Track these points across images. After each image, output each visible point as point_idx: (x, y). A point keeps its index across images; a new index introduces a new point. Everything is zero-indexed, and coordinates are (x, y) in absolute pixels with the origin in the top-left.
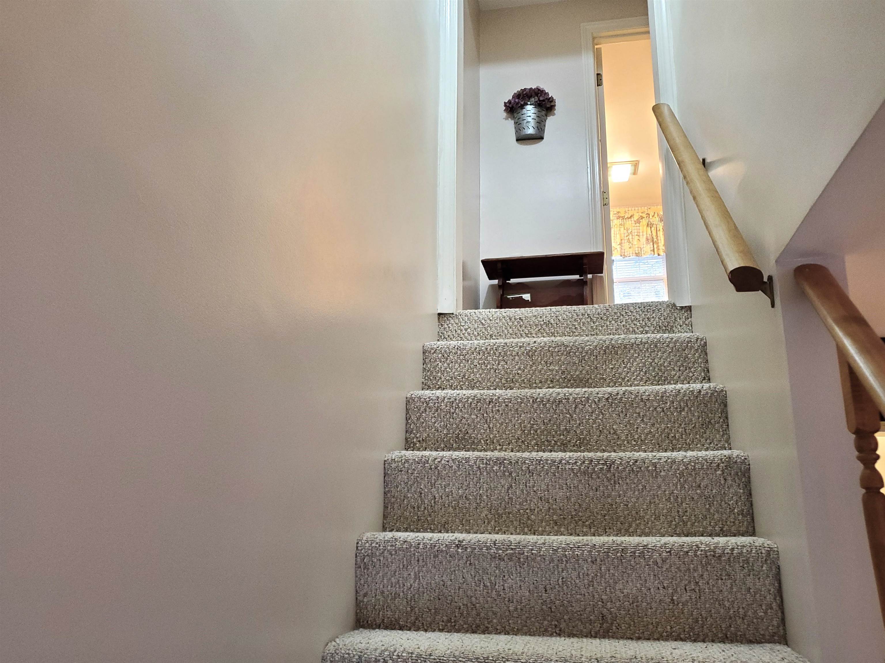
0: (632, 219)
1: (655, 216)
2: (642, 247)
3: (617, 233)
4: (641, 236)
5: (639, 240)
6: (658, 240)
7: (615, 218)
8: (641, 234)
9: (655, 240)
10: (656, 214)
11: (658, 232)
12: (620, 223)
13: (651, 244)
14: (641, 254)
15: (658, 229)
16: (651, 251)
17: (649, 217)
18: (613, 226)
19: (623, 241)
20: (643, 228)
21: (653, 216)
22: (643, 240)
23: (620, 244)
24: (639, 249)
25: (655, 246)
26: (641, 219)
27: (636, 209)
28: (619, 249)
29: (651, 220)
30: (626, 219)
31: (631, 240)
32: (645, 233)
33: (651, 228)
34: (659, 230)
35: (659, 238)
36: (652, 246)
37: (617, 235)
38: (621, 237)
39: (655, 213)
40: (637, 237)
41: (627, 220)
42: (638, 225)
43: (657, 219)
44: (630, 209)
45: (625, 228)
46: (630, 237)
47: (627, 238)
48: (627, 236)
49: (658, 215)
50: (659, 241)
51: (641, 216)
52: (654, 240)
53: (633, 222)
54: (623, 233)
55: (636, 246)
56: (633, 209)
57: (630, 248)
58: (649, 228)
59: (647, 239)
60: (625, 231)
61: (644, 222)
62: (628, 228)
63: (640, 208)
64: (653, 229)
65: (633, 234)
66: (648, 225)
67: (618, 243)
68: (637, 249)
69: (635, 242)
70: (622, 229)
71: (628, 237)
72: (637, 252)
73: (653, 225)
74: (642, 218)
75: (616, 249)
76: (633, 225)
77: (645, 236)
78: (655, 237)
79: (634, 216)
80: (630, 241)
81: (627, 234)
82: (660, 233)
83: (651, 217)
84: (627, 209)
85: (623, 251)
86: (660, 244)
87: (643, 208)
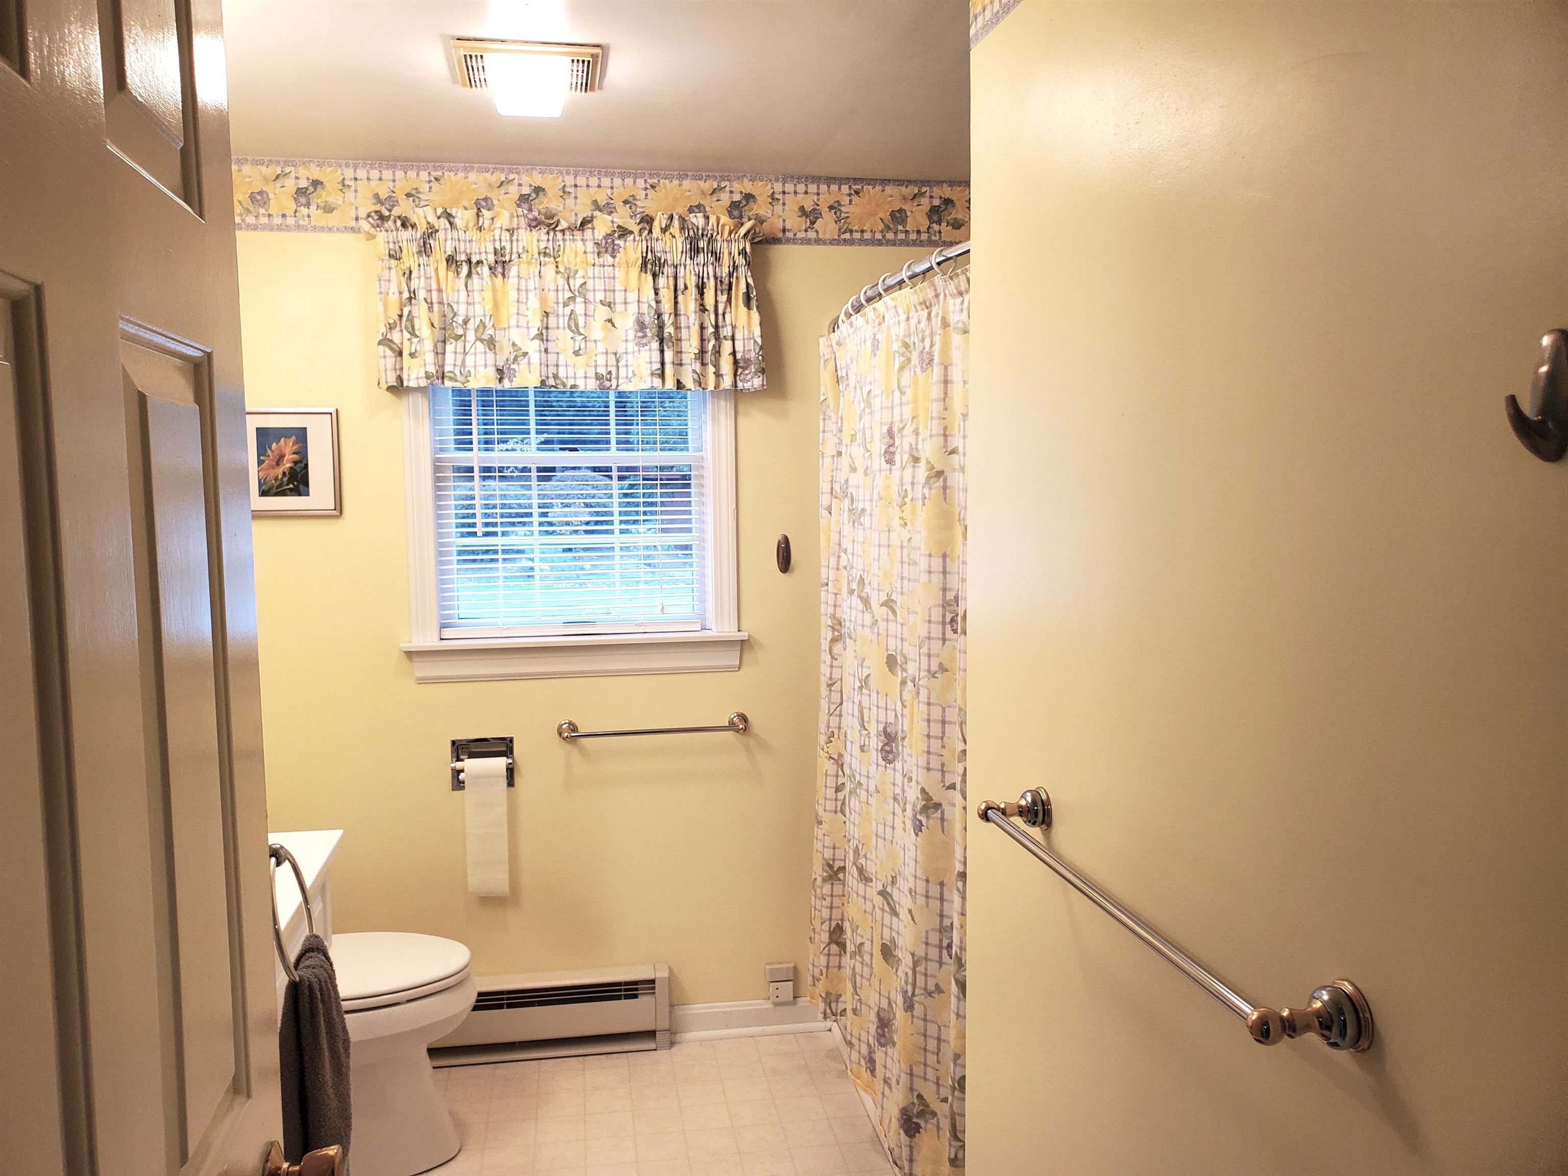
0: (588, 233)
1: (672, 230)
2: (621, 349)
3: (531, 287)
4: (619, 308)
5: (610, 321)
6: (677, 328)
7: (523, 222)
8: (619, 297)
9: (669, 330)
10: (676, 223)
11: (680, 298)
12: (543, 245)
13: (655, 345)
14: (617, 378)
15: (681, 286)
16: (652, 374)
17: (650, 231)
18: (514, 256)
19: (552, 321)
20: (627, 273)
21: (664, 230)
22: (626, 323)
23: (540, 336)
24: (612, 360)
25: (669, 355)
26: (620, 237)
27: (606, 182)
28: (535, 358)
29: (658, 246)
30: (563, 231)
31: (581, 321)
32: (632, 297)
33: (655, 276)
34: (686, 288)
35: (683, 321)
36: (656, 356)
37: (531, 295)
38: (543, 300)
39: (671, 218)
40: (602, 313)
41: (568, 236)
42: (608, 259)
43: (680, 240)
44: (581, 181)
45: (561, 269)
46: (579, 308)
47: (568, 310)
48: (565, 305)
49: (682, 229)
50: (684, 334)
51: (619, 227)
52: (666, 330)
53: (590, 246)
54: (553, 287)
55: (601, 347)
56: (594, 181)
57: (577, 353)
58: (650, 277)
59: (641, 326)
60: (561, 281)
61: (632, 250)
62: (573, 268)
63: (617, 182)
64: (662, 281)
65: (590, 296)
66: (644, 264)
67: (534, 332)
68: (601, 360)
69: (597, 330)
70: (549, 271)
71: (571, 307)
72: (602, 371)
73: (661, 266)
74: (624, 232)
75: (525, 354)
76: (591, 258)
77: (633, 308)
78: (668, 320)
79: (595, 221)
80: (577, 326)
81: (568, 294)
82: (686, 303)
83: (656, 231)
84: (569, 180)
85: (552, 358)
86: (685, 345)
87: (629, 181)
